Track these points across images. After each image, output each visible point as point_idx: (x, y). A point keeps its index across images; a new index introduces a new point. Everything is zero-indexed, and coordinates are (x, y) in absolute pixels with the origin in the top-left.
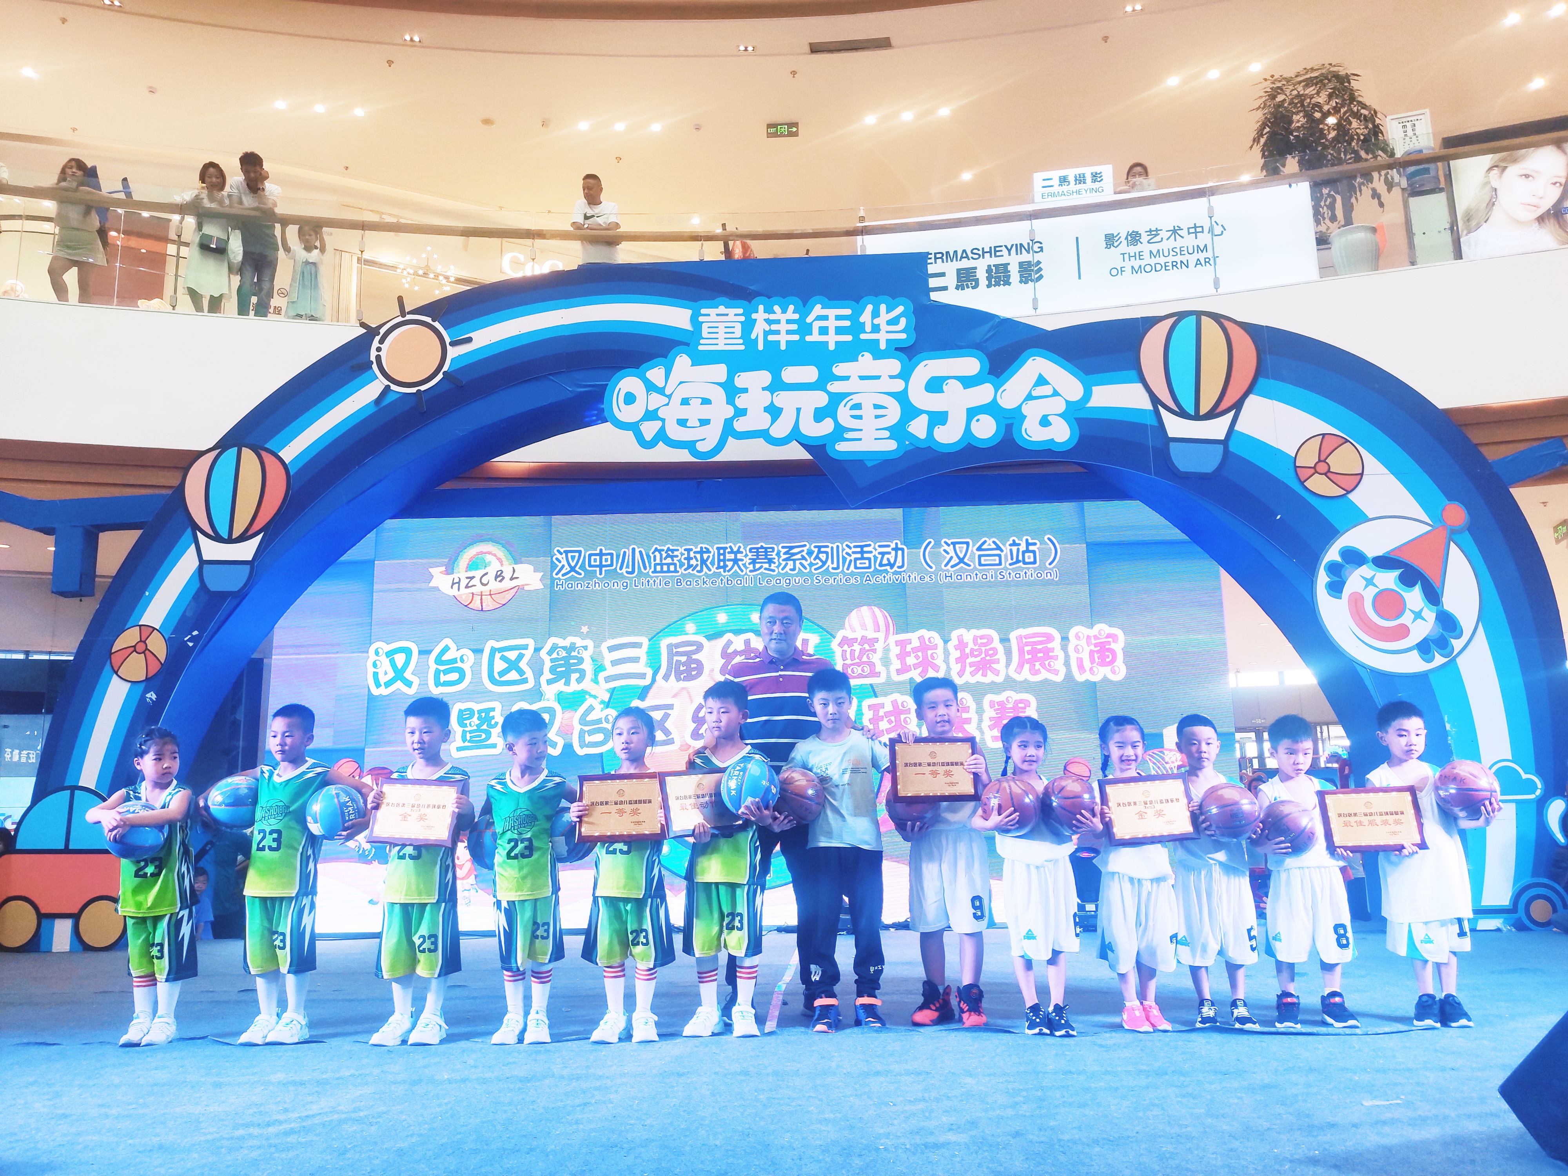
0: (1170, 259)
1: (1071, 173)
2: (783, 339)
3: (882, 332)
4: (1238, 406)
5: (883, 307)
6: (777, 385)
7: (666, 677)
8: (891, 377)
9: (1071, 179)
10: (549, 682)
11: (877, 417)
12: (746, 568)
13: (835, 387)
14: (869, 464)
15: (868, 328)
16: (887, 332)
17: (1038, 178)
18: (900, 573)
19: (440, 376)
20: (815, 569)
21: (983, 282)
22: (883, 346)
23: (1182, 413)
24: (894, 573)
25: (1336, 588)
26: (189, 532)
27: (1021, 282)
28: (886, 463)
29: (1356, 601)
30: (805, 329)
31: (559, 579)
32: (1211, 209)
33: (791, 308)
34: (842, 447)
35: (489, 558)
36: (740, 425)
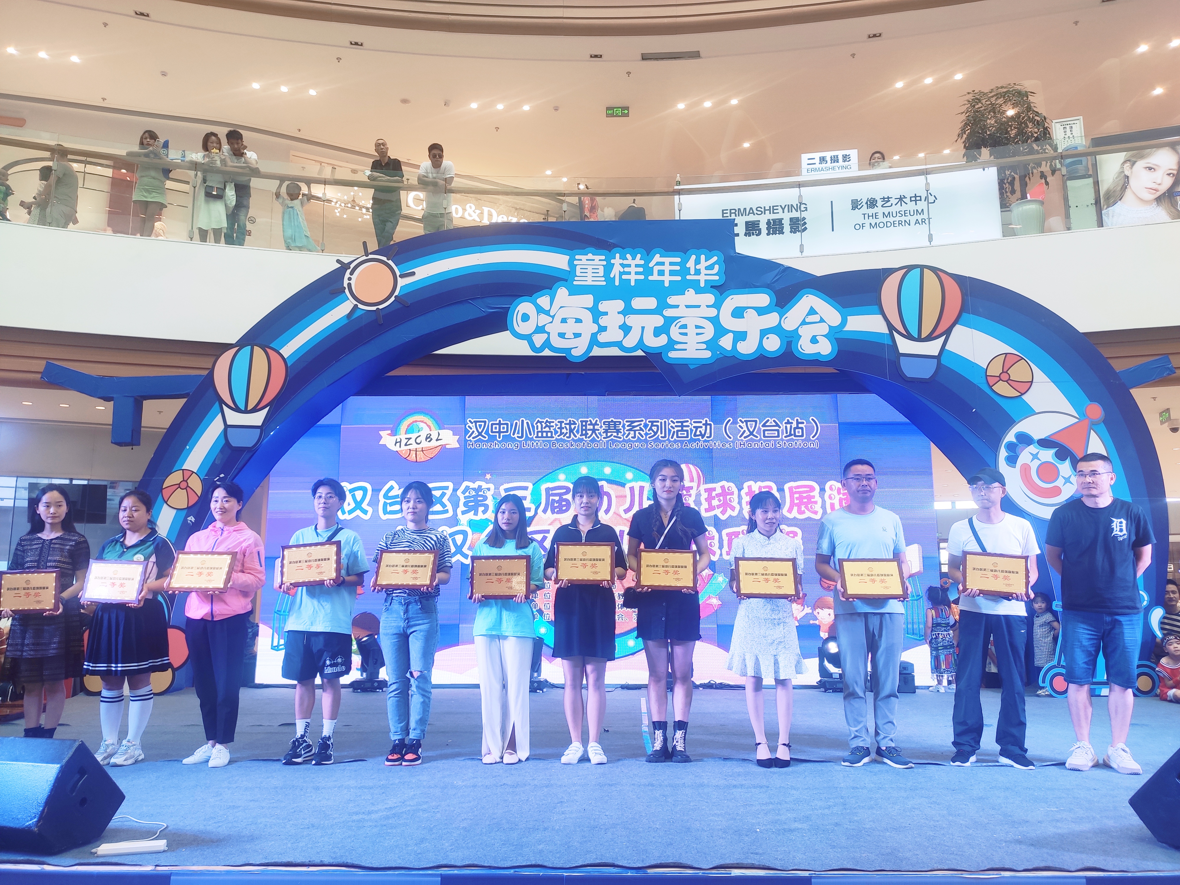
0: (898, 219)
1: (828, 155)
2: (633, 278)
3: (702, 274)
4: (948, 332)
5: (703, 257)
6: (628, 311)
7: (545, 511)
8: (708, 306)
9: (828, 159)
10: (464, 513)
11: (697, 334)
12: (601, 436)
13: (668, 313)
14: (692, 367)
15: (692, 271)
16: (705, 275)
17: (805, 157)
18: (708, 441)
19: (393, 299)
20: (650, 437)
21: (764, 231)
22: (702, 284)
23: (909, 336)
24: (704, 441)
25: (1012, 460)
26: (217, 404)
27: (791, 232)
28: (703, 366)
29: (1026, 470)
30: (648, 271)
31: (470, 440)
32: (927, 184)
33: (639, 256)
34: (672, 355)
35: (422, 425)
36: (602, 338)
